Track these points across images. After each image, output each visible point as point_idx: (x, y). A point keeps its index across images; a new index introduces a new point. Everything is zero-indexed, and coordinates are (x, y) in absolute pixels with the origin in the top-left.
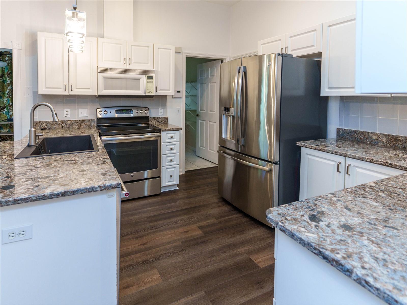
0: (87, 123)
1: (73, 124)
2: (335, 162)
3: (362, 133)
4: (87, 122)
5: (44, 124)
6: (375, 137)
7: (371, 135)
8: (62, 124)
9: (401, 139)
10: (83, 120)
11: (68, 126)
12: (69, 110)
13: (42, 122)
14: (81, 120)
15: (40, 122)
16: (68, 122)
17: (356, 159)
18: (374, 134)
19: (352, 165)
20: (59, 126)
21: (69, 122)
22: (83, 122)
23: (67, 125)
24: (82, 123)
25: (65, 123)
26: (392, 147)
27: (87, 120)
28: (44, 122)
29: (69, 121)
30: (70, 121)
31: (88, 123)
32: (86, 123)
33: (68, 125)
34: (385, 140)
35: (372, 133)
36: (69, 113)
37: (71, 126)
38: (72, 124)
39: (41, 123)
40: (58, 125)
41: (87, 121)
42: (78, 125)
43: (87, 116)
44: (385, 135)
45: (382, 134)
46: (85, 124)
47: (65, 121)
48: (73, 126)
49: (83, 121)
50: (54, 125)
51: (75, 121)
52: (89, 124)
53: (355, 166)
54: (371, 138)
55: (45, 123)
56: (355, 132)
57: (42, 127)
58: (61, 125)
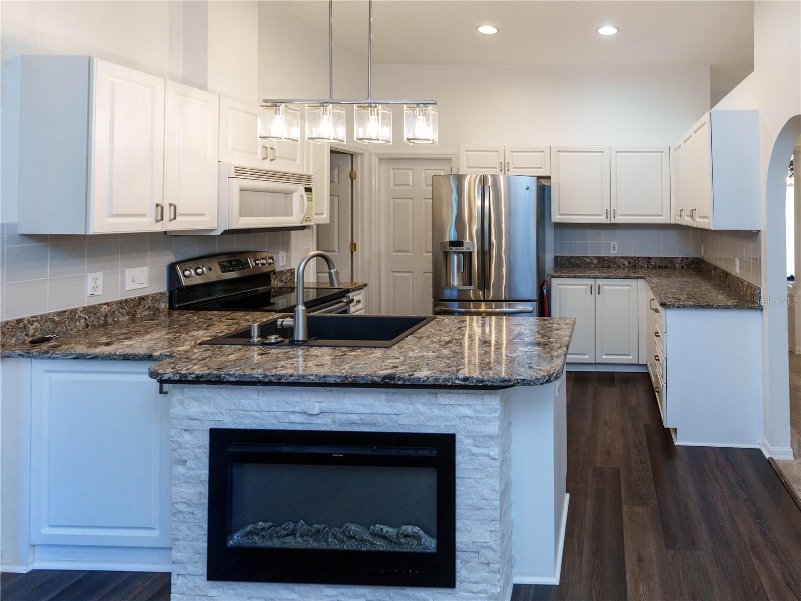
0: (150, 305)
1: (116, 313)
2: (587, 285)
3: (578, 257)
4: (150, 302)
5: (31, 327)
6: (588, 260)
7: (585, 259)
8: (86, 319)
9: (607, 258)
10: (139, 297)
11: (104, 320)
12: (100, 275)
13: (26, 322)
14: (135, 298)
15: (19, 321)
16: (103, 309)
17: (605, 278)
18: (588, 257)
19: (601, 285)
20: (78, 324)
21: (105, 309)
22: (140, 304)
23: (99, 318)
24: (137, 306)
25: (95, 314)
26: (601, 267)
27: (150, 297)
28: (31, 322)
29: (106, 306)
30: (107, 304)
31: (152, 303)
32: (148, 304)
33: (103, 318)
34: (595, 262)
35: (586, 257)
36: (100, 283)
37: (110, 320)
38: (114, 312)
39: (22, 325)
40: (75, 322)
41: (151, 299)
42: (128, 314)
43: (145, 285)
44: (596, 258)
45: (594, 257)
46: (146, 307)
47: (94, 307)
48: (116, 319)
49: (142, 299)
50: (63, 325)
51: (121, 302)
52: (154, 306)
53: (603, 285)
54: (585, 261)
55: (35, 323)
56: (572, 257)
57: (26, 335)
58: (83, 321)
